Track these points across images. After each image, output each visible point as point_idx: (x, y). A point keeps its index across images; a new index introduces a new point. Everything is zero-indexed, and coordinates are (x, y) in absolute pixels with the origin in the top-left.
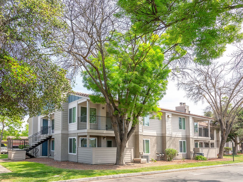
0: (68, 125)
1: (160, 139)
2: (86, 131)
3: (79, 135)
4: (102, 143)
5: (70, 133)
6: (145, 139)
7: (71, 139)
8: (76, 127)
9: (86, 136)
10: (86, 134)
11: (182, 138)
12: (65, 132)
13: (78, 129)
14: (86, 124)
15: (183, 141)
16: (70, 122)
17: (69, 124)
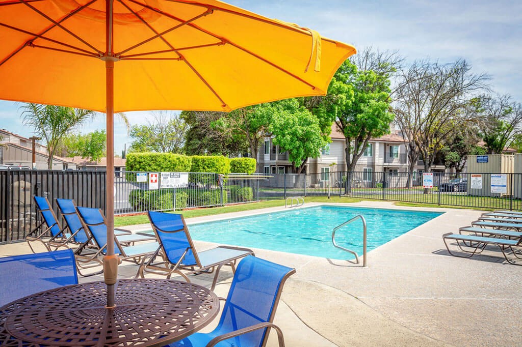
0: (263, 155)
1: (340, 166)
2: (275, 161)
3: (271, 164)
4: (289, 170)
5: (265, 162)
6: (325, 167)
7: (265, 168)
8: (269, 157)
9: (275, 165)
10: (275, 164)
11: (368, 166)
12: (261, 162)
13: (271, 160)
14: (275, 155)
15: (368, 168)
16: (265, 153)
17: (265, 155)
